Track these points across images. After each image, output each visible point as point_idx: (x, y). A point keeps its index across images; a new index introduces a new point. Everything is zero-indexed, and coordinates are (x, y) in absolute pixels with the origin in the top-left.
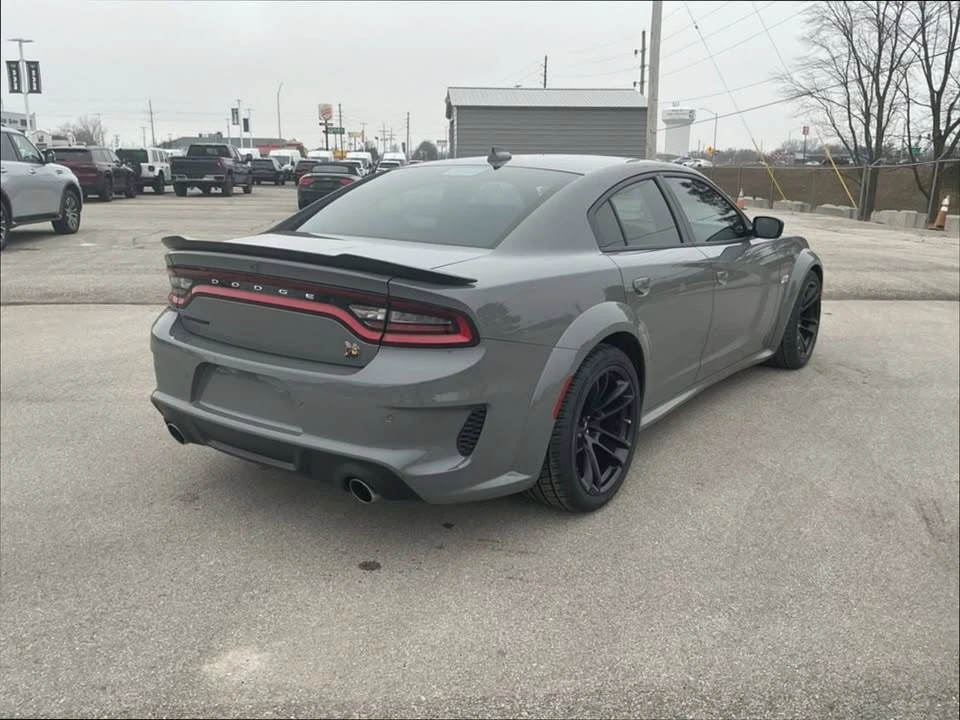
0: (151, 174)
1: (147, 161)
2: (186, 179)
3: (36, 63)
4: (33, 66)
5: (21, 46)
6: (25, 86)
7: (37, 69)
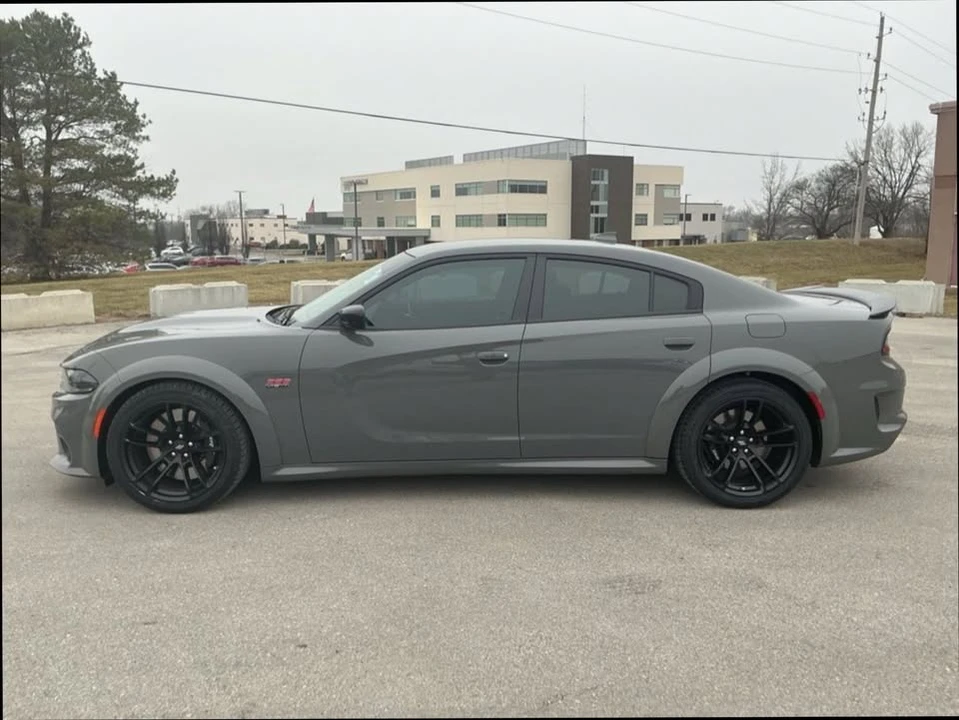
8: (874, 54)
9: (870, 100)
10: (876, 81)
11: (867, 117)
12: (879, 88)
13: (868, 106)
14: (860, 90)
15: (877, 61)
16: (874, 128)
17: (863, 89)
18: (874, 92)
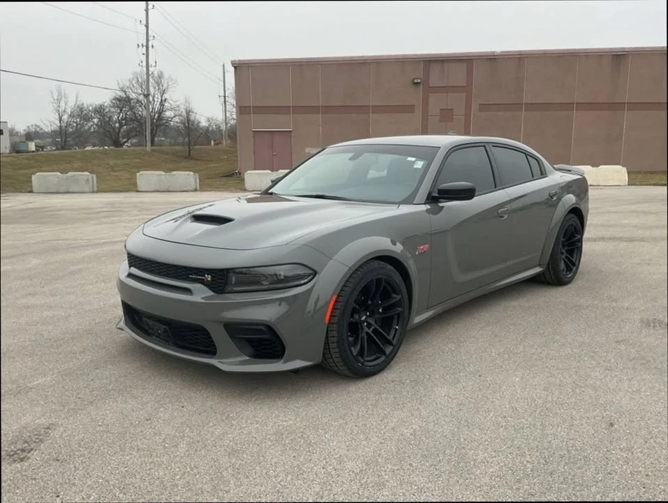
8: (144, 22)
9: (145, 53)
10: (148, 40)
11: (144, 64)
12: (150, 45)
13: (145, 56)
14: (138, 45)
15: (147, 26)
16: (150, 73)
17: (140, 45)
18: (147, 47)
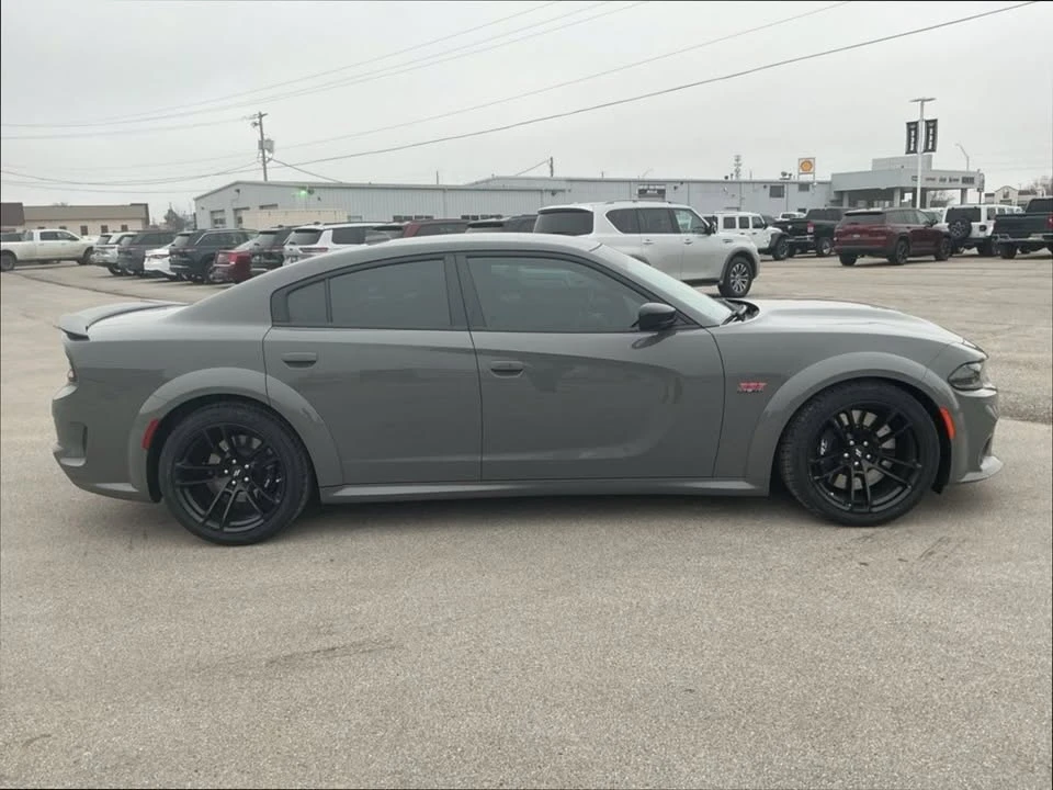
0: (982, 235)
1: (979, 220)
2: (1010, 240)
3: (935, 121)
4: (932, 125)
5: (922, 105)
6: (921, 146)
7: (935, 127)
